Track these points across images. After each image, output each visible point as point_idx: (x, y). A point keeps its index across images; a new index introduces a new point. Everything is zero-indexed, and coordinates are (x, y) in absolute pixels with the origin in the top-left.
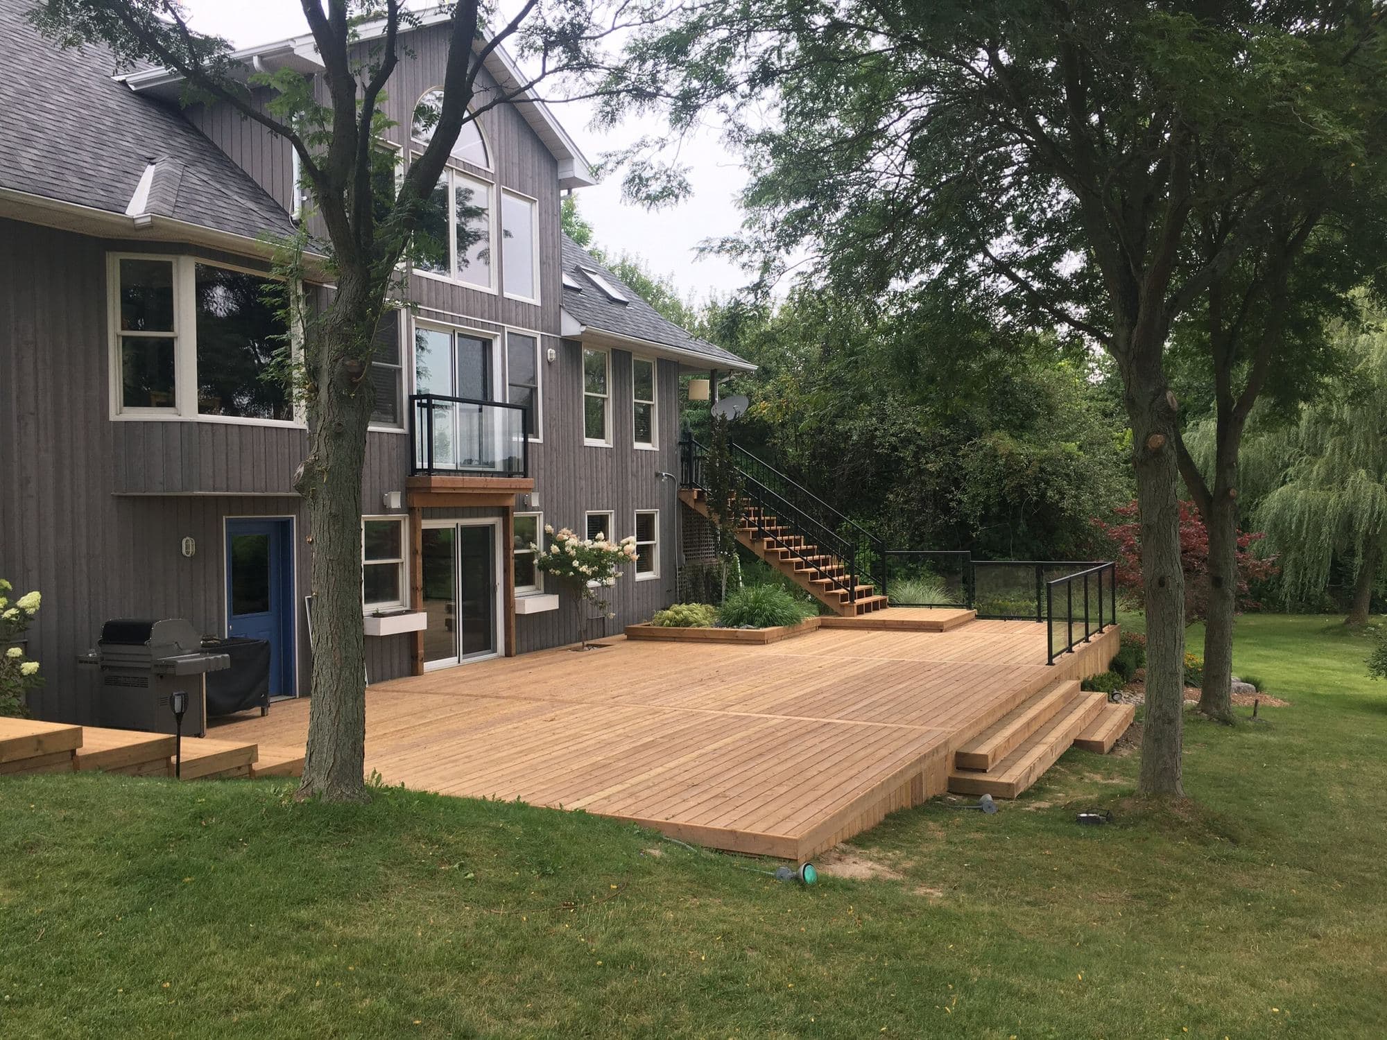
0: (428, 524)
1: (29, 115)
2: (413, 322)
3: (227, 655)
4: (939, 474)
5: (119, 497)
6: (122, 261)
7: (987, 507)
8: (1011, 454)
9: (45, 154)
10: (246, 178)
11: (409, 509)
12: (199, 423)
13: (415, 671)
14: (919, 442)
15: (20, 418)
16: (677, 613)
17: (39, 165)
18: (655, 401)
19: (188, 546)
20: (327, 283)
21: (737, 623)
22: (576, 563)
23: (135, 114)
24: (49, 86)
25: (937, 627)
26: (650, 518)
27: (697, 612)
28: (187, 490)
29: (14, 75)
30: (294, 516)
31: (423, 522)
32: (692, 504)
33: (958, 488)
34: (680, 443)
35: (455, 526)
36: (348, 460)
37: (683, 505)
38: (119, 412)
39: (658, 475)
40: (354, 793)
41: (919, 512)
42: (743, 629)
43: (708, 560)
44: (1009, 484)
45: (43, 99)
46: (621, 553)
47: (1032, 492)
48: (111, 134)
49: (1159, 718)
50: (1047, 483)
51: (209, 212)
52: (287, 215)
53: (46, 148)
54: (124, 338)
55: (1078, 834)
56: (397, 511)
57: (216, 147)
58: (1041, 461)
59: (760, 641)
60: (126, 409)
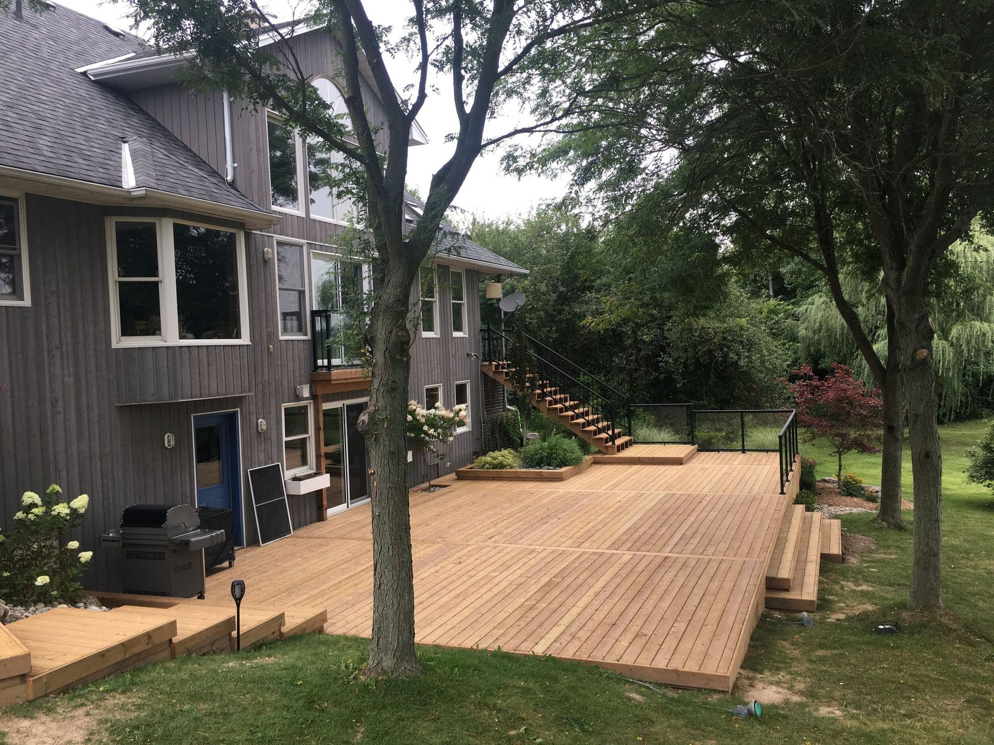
0: (326, 406)
1: (32, 107)
2: (311, 254)
3: (223, 531)
4: (651, 342)
5: (121, 407)
6: (117, 223)
7: (686, 366)
8: (703, 328)
9: (54, 140)
10: (187, 149)
11: (314, 397)
12: (180, 347)
13: (320, 517)
14: (636, 320)
15: (49, 352)
16: (494, 458)
17: (53, 150)
18: (465, 301)
19: (169, 440)
20: (255, 230)
21: (539, 464)
22: (425, 428)
23: (99, 101)
24: (37, 80)
25: (678, 462)
26: (464, 386)
27: (505, 455)
28: (172, 399)
29: (12, 73)
30: (238, 409)
31: (323, 404)
32: (491, 375)
33: (665, 353)
34: (481, 330)
35: (342, 406)
36: (400, 409)
37: (485, 376)
38: (120, 342)
39: (468, 355)
40: (413, 667)
41: (636, 370)
42: (545, 470)
43: (499, 414)
44: (702, 349)
45: (37, 92)
46: (457, 419)
47: (718, 355)
48: (89, 118)
49: (927, 553)
50: (728, 347)
51: (179, 182)
52: (223, 178)
53: (53, 135)
54: (120, 282)
55: (888, 645)
56: (307, 399)
57: (160, 125)
58: (723, 333)
59: (559, 478)
60: (124, 338)
